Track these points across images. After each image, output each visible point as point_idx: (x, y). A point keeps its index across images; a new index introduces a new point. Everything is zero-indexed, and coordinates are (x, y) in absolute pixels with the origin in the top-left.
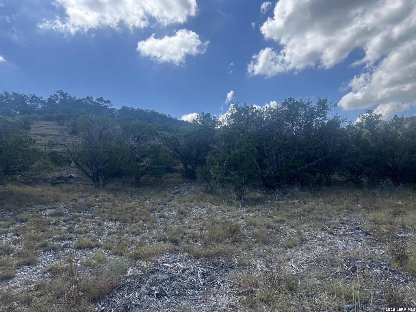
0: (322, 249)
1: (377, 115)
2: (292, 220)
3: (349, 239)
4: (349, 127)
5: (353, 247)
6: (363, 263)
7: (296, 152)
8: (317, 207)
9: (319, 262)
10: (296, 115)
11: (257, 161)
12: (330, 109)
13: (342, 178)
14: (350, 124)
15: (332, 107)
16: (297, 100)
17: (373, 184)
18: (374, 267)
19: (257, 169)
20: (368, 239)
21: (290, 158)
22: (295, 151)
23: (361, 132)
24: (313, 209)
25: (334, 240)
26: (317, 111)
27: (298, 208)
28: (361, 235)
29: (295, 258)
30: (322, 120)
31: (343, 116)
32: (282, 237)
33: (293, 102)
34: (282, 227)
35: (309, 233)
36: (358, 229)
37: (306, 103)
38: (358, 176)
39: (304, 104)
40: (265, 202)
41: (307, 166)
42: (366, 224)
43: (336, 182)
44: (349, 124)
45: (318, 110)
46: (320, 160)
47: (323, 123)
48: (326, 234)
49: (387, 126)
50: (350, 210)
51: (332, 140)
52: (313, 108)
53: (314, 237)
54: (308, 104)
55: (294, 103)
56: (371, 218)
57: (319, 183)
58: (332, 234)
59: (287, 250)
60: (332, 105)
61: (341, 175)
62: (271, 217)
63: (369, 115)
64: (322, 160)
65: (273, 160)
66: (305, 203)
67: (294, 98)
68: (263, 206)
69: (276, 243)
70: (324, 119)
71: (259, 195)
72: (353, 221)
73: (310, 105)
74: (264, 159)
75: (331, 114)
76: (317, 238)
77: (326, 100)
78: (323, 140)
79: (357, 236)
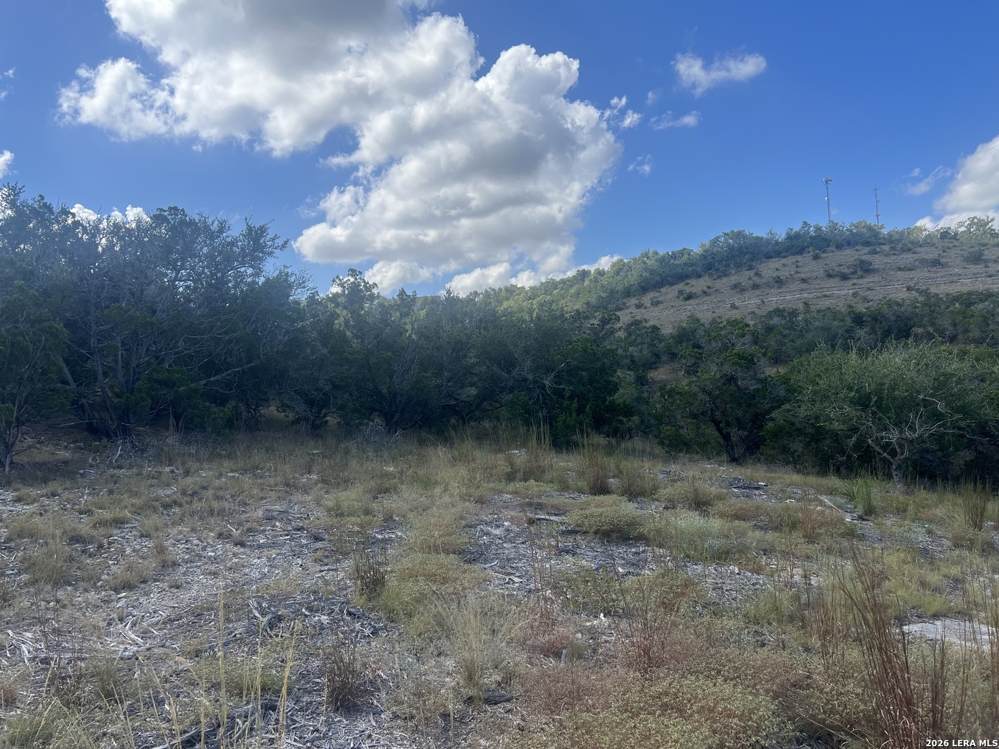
0: (211, 582)
1: (368, 283)
2: (146, 516)
3: (278, 554)
4: (312, 299)
5: (283, 571)
6: (297, 603)
7: (179, 345)
8: (217, 483)
9: (198, 615)
10: (188, 252)
11: (67, 361)
12: (272, 253)
13: (286, 416)
14: (313, 293)
15: (276, 248)
16: (193, 215)
17: (349, 429)
18: (317, 611)
19: (65, 382)
20: (317, 550)
21: (163, 360)
22: (177, 342)
23: (334, 316)
24: (204, 488)
25: (243, 558)
26: (240, 253)
27: (168, 485)
28: (304, 542)
29: (139, 613)
30: (252, 275)
31: (298, 274)
32: (111, 562)
33: (181, 218)
34: (116, 538)
35: (187, 547)
36: (300, 529)
37: (215, 227)
38: (319, 412)
39: (210, 229)
40: (78, 473)
41: (204, 382)
42: (319, 517)
43: (271, 424)
44: (311, 293)
45: (243, 249)
46: (236, 369)
47: (254, 283)
48: (228, 545)
49: (385, 308)
50: (290, 486)
51: (269, 326)
52: (232, 244)
53: (198, 555)
54: (221, 231)
55: (183, 222)
56: (330, 504)
57: (230, 424)
58: (242, 544)
59: (119, 596)
60: (276, 245)
61: (284, 407)
62: (89, 512)
63: (352, 280)
64: (243, 371)
65: (116, 361)
66: (187, 473)
67: (183, 210)
68: (68, 484)
69: (92, 581)
70: (257, 275)
71: (65, 454)
72: (294, 512)
73: (225, 235)
74: (88, 358)
75: (274, 265)
76: (205, 557)
77: (263, 230)
78: (249, 322)
79: (295, 546)
